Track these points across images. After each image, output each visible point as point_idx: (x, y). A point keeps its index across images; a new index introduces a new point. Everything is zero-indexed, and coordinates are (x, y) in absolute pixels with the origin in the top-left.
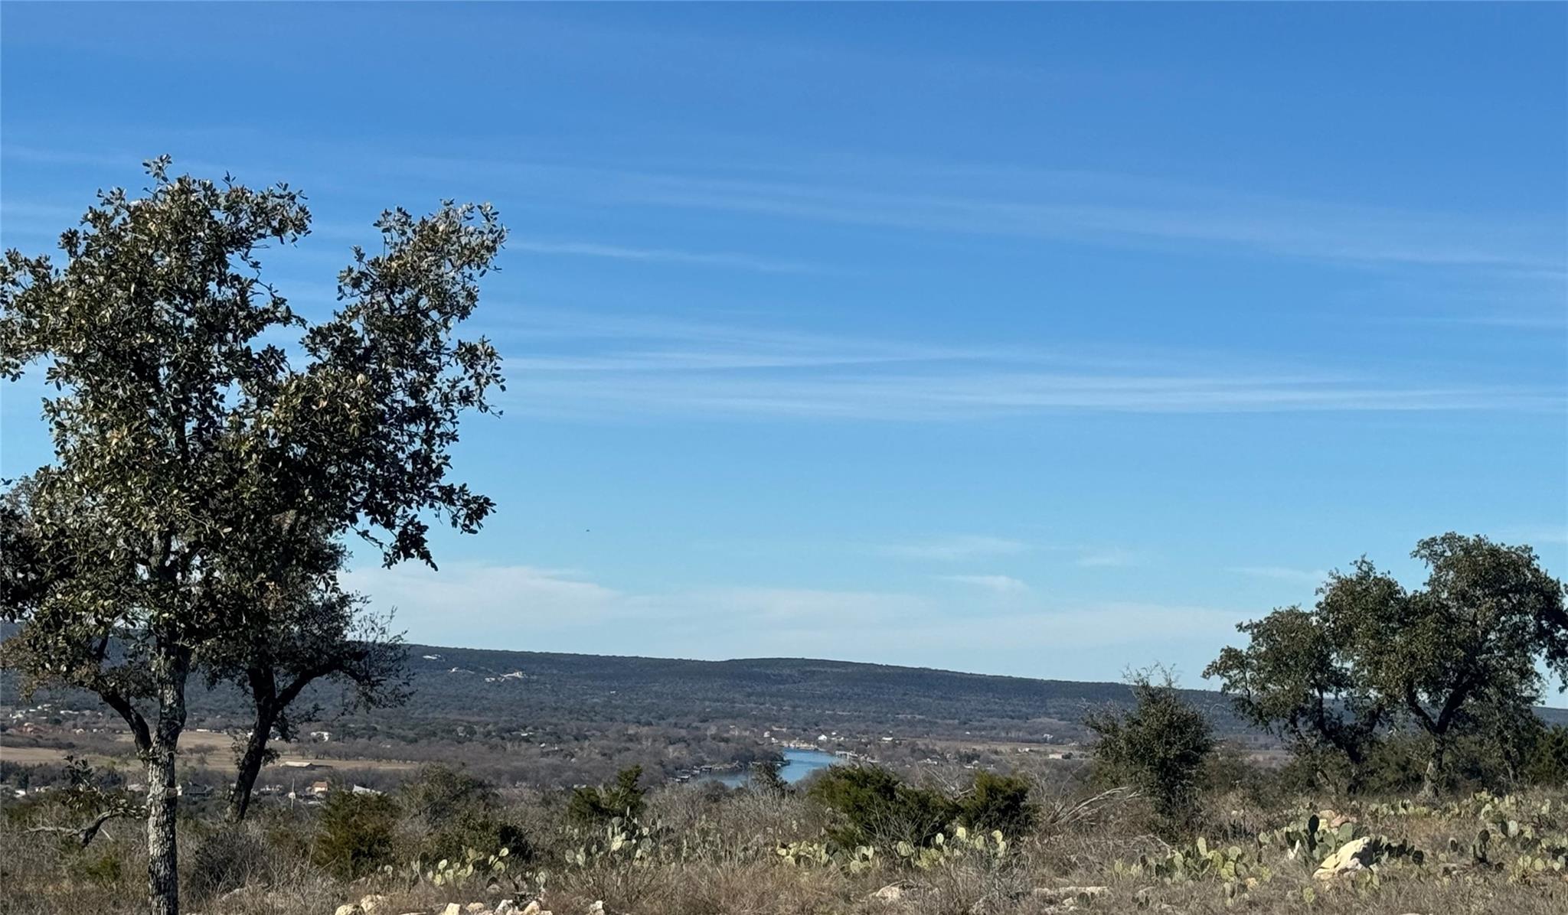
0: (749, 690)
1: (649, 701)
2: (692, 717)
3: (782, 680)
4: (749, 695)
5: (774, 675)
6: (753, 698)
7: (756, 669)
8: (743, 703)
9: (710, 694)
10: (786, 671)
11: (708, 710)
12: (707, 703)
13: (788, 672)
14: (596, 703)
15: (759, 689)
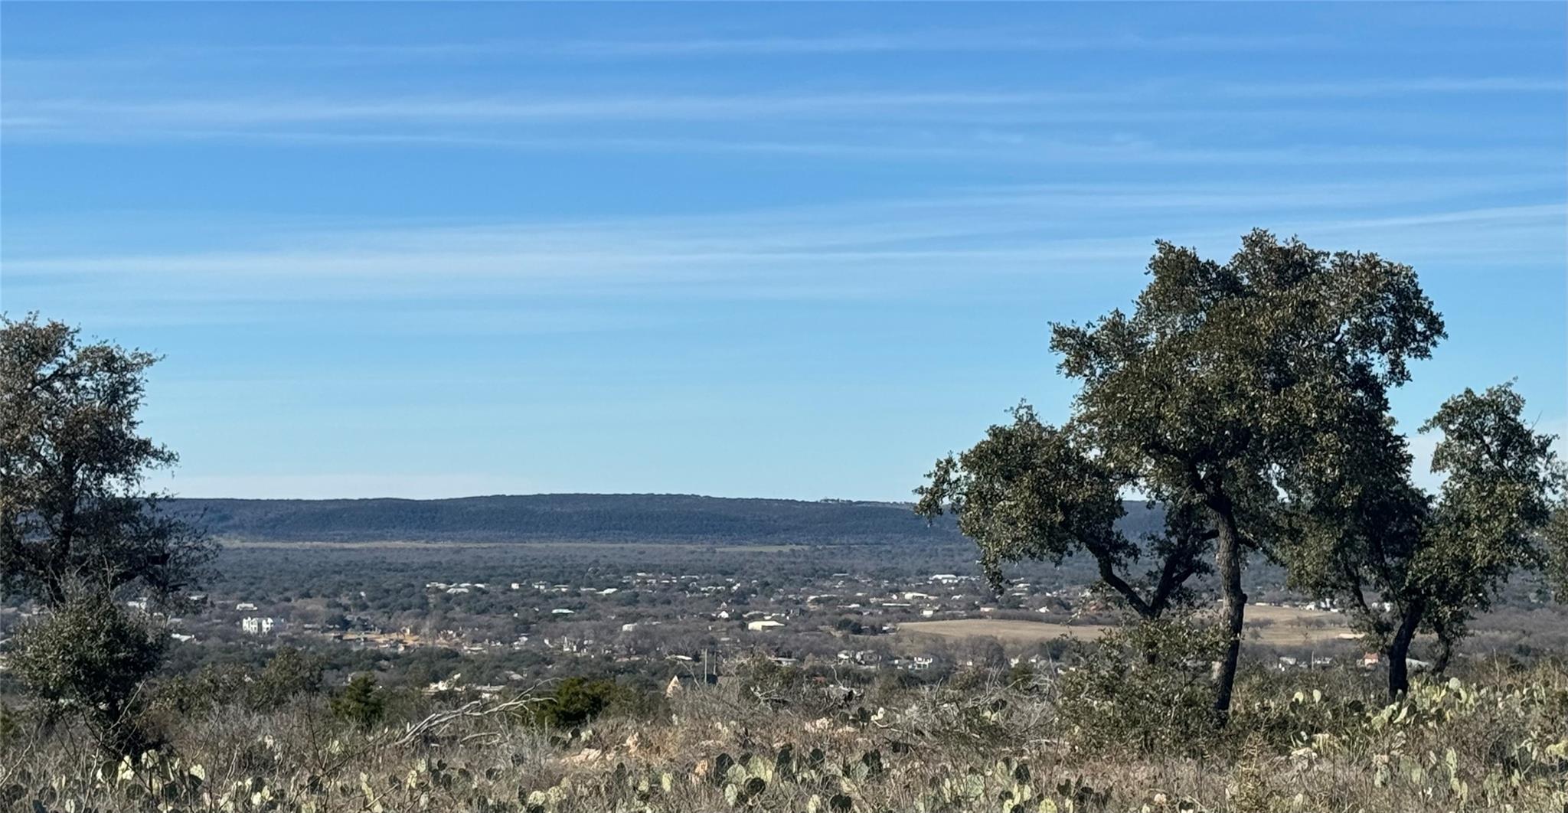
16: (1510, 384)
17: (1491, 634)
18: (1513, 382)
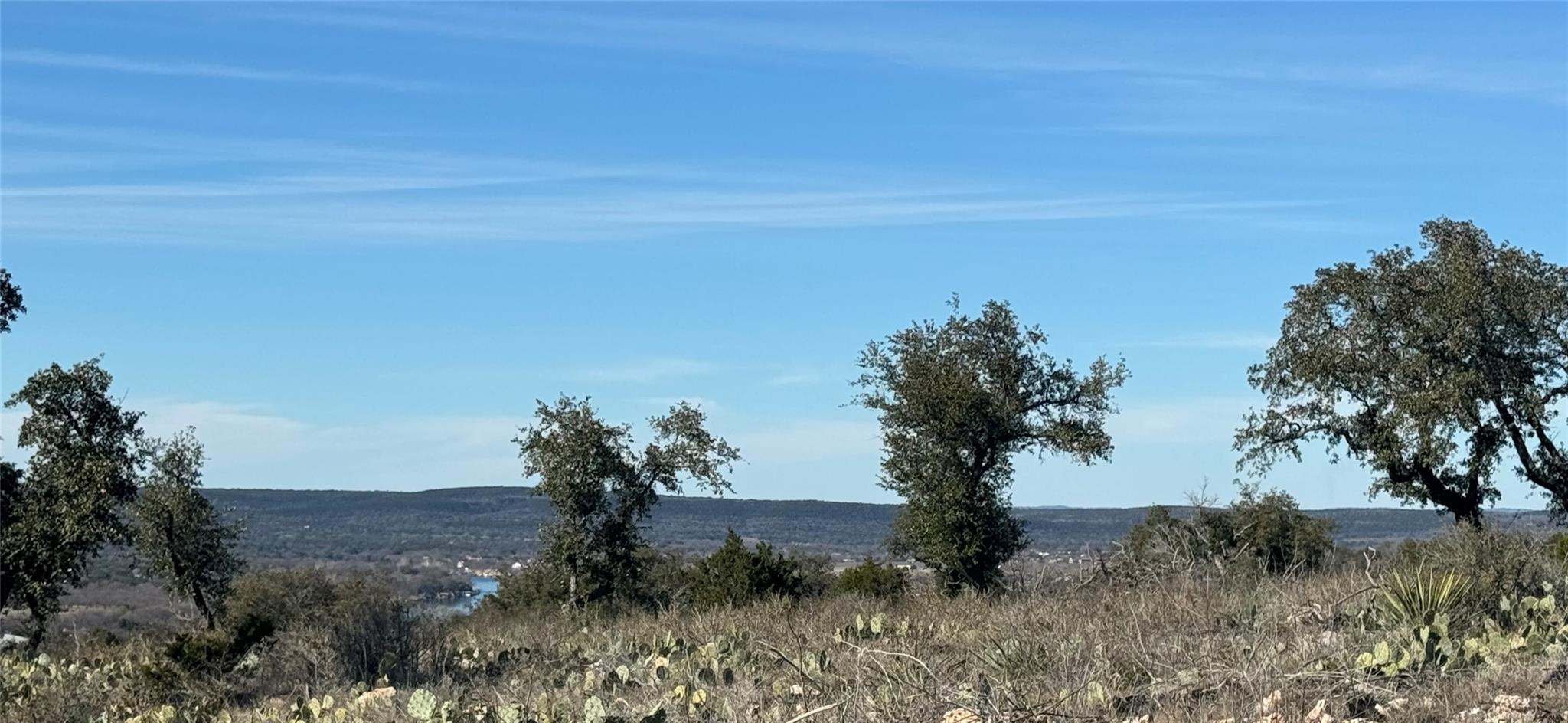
0: (447, 520)
1: (344, 534)
2: (386, 550)
3: (479, 509)
4: (449, 525)
5: (473, 504)
6: (451, 528)
7: (454, 499)
8: (440, 534)
9: (407, 526)
10: (484, 500)
11: (404, 542)
12: (404, 535)
13: (487, 500)
14: (288, 540)
15: (456, 518)
16: (97, 361)
17: (94, 609)
18: (99, 358)
